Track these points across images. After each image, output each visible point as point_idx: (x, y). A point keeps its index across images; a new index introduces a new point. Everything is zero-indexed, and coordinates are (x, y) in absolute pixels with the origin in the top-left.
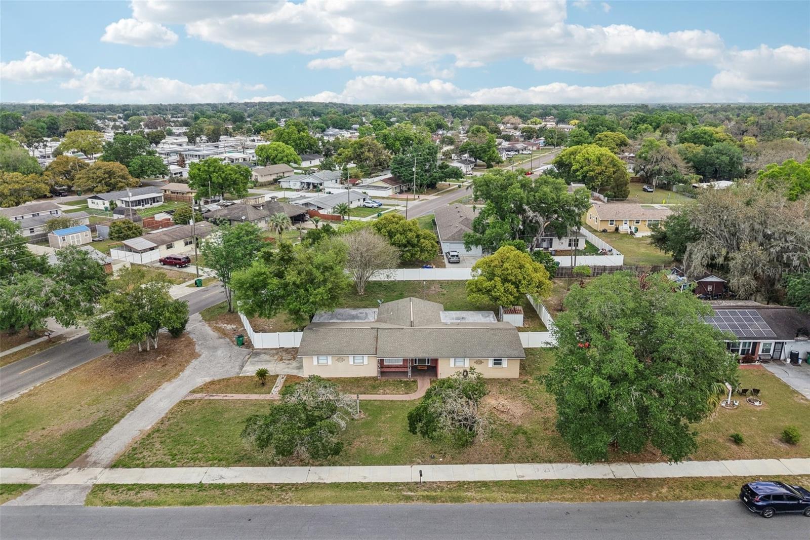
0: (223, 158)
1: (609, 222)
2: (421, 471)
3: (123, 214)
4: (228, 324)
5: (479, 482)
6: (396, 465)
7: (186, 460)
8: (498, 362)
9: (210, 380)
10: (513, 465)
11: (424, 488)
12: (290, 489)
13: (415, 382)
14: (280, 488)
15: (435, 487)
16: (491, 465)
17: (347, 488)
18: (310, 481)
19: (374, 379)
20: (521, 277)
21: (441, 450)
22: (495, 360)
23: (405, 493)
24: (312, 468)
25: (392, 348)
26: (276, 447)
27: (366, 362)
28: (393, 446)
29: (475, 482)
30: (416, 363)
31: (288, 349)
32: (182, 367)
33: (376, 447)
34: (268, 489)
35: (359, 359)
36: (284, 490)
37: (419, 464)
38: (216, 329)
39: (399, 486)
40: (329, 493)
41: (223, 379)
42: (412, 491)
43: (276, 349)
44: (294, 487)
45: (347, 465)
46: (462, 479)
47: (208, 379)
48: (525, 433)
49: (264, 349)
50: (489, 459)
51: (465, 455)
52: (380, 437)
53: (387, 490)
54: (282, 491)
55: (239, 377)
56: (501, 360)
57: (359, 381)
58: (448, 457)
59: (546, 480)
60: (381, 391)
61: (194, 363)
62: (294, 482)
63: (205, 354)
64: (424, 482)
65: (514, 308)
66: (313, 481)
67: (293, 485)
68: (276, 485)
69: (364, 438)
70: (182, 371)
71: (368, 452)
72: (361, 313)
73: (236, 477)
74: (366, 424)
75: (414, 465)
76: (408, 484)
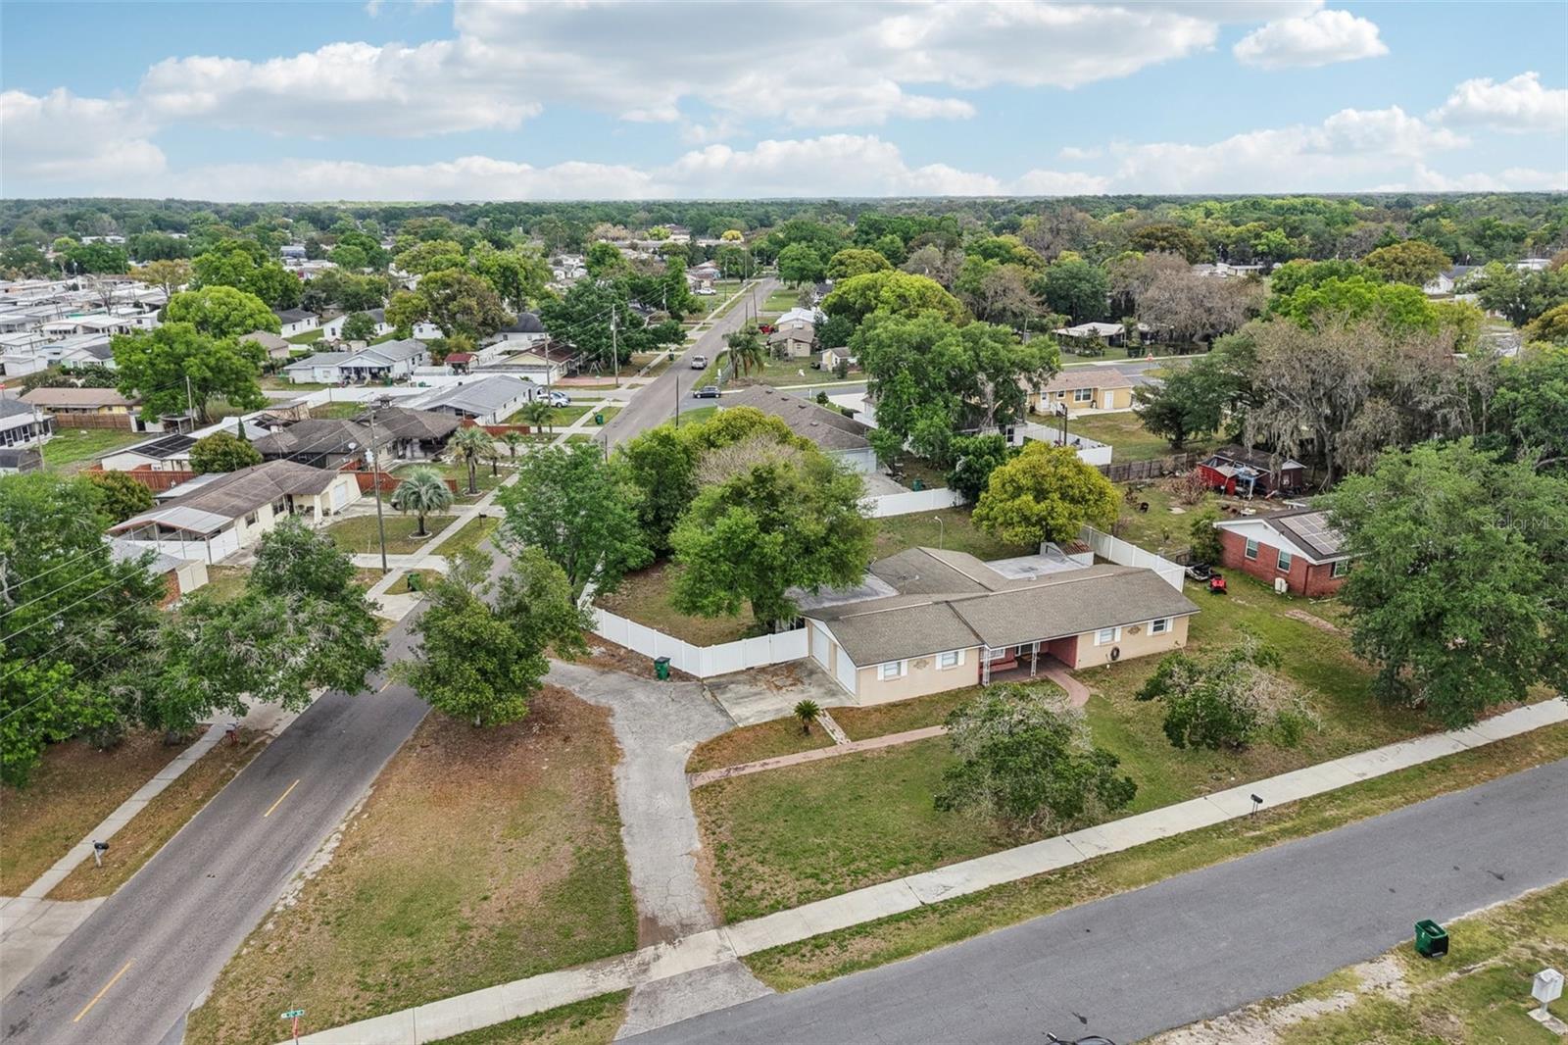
0: (71, 328)
3: (15, 466)
8: (1159, 626)
9: (695, 746)
10: (1332, 762)
11: (1263, 822)
12: (1080, 873)
13: (1048, 680)
14: (1064, 877)
17: (1160, 850)
18: (1091, 856)
19: (979, 688)
22: (1156, 623)
24: (1066, 836)
25: (1000, 629)
27: (961, 662)
34: (1048, 883)
35: (949, 659)
36: (1073, 877)
39: (1227, 828)
40: (1144, 865)
49: (720, 676)
54: (1073, 880)
55: (743, 730)
56: (1163, 621)
62: (1070, 863)
63: (617, 705)
65: (1075, 544)
66: (1096, 853)
68: (1052, 875)
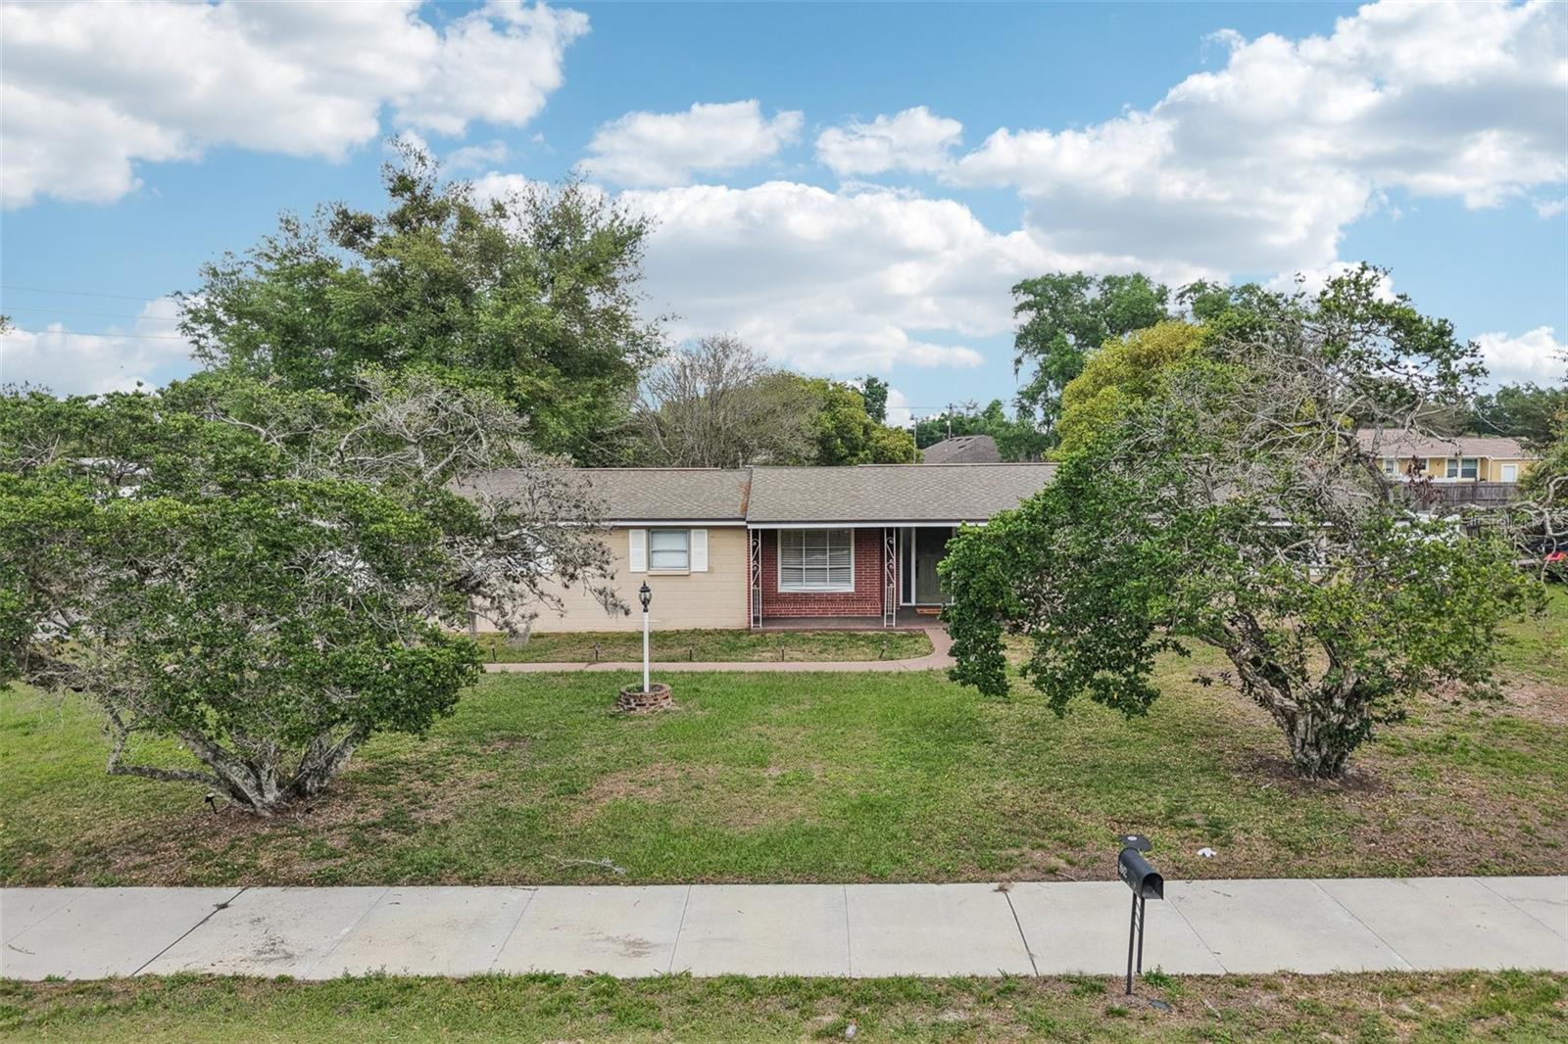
6: (880, 878)
13: (915, 637)
18: (169, 969)
19: (737, 634)
25: (811, 503)
27: (700, 563)
28: (843, 798)
35: (670, 553)
39: (940, 1007)
52: (763, 767)
57: (666, 637)
58: (1254, 843)
60: (767, 655)
69: (662, 771)
71: (681, 823)
75: (1018, 879)
76: (1011, 990)
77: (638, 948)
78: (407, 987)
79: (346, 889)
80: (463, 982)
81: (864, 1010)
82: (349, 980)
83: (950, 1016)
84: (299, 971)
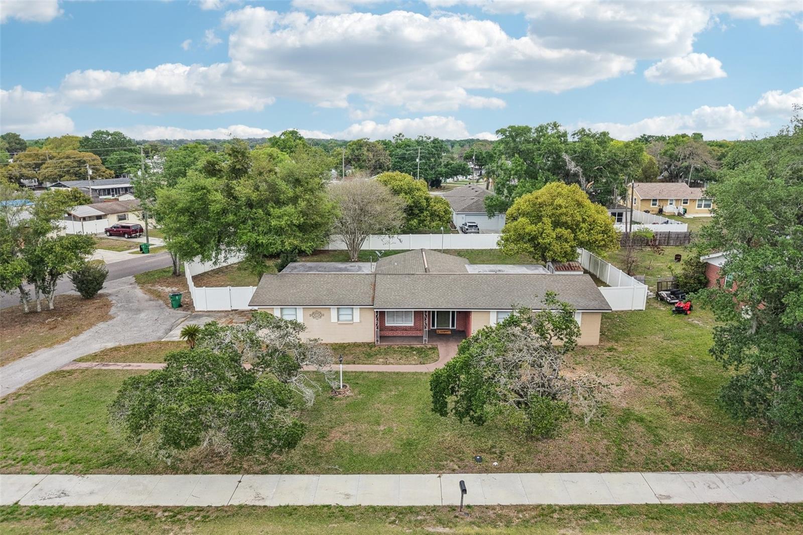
1: (652, 202)
2: (462, 483)
4: (167, 287)
5: (581, 507)
6: (409, 472)
7: (10, 462)
9: (112, 347)
10: (638, 474)
11: (469, 519)
12: (191, 519)
13: (434, 349)
14: (172, 517)
15: (493, 516)
16: (595, 475)
17: (310, 518)
18: (236, 503)
19: (370, 345)
20: (579, 218)
21: (493, 447)
23: (431, 530)
24: (246, 477)
25: (398, 297)
26: (165, 429)
27: (357, 319)
28: (402, 440)
29: (571, 507)
30: (433, 325)
31: (243, 311)
32: (79, 330)
33: (372, 440)
34: (147, 518)
35: (345, 315)
36: (179, 520)
37: (453, 471)
38: (150, 291)
39: (418, 515)
40: (270, 528)
41: (134, 345)
42: (444, 525)
43: (226, 311)
44: (202, 514)
45: (314, 473)
46: (546, 501)
47: (110, 345)
48: (640, 420)
49: (209, 311)
50: (589, 463)
51: (541, 456)
52: (379, 425)
53: (393, 522)
54: (174, 522)
55: (160, 343)
57: (345, 348)
58: (509, 460)
59: (720, 505)
60: (381, 360)
61: (102, 325)
62: (204, 504)
63: (121, 316)
64: (469, 507)
65: (569, 264)
66: (243, 502)
67: (200, 509)
68: (166, 509)
69: (349, 427)
70: (75, 335)
71: (356, 451)
72: (351, 266)
73: (91, 493)
74: (354, 406)
75: (444, 473)
76: (435, 510)
77: (348, 496)
78: (295, 508)
79: (269, 475)
80: (307, 507)
81: (401, 516)
82: (281, 506)
83: (420, 518)
84: (268, 503)
